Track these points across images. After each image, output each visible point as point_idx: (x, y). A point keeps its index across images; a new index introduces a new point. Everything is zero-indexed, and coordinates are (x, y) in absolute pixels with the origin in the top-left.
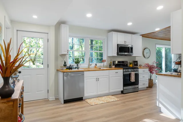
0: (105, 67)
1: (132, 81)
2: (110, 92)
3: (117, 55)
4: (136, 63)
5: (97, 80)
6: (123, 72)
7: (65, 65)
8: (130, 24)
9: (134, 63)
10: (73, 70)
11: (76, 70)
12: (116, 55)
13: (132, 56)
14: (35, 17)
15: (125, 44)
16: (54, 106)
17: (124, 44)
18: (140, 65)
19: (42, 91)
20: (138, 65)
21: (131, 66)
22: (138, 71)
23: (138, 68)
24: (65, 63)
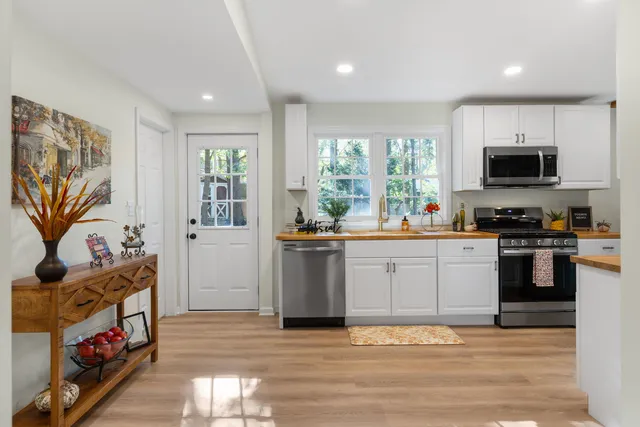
0: (438, 228)
1: (540, 284)
2: (440, 313)
3: (482, 188)
4: (580, 216)
5: (391, 268)
6: (499, 247)
7: (300, 220)
8: (513, 71)
9: (574, 217)
10: (320, 235)
11: (330, 234)
12: (477, 186)
13: (558, 187)
14: (207, 97)
15: (521, 145)
16: (257, 329)
17: (516, 145)
18: (599, 225)
19: (244, 288)
20: (595, 225)
21: (559, 226)
22: (575, 246)
23: (576, 237)
24: (300, 213)
